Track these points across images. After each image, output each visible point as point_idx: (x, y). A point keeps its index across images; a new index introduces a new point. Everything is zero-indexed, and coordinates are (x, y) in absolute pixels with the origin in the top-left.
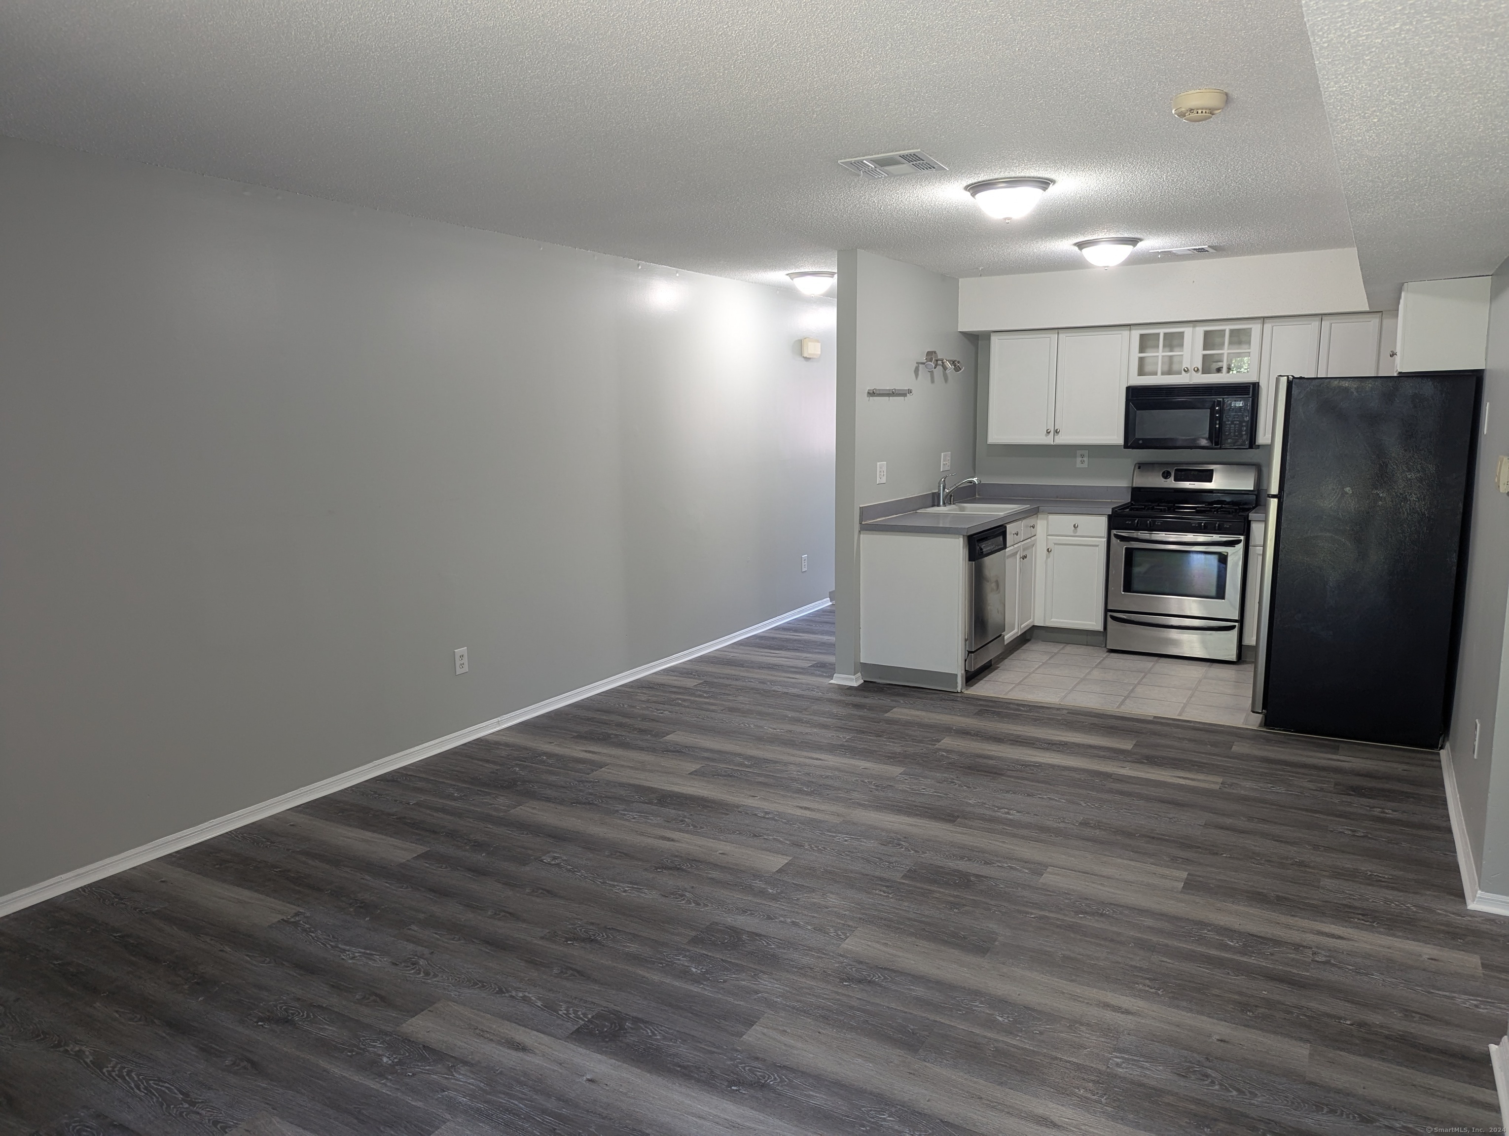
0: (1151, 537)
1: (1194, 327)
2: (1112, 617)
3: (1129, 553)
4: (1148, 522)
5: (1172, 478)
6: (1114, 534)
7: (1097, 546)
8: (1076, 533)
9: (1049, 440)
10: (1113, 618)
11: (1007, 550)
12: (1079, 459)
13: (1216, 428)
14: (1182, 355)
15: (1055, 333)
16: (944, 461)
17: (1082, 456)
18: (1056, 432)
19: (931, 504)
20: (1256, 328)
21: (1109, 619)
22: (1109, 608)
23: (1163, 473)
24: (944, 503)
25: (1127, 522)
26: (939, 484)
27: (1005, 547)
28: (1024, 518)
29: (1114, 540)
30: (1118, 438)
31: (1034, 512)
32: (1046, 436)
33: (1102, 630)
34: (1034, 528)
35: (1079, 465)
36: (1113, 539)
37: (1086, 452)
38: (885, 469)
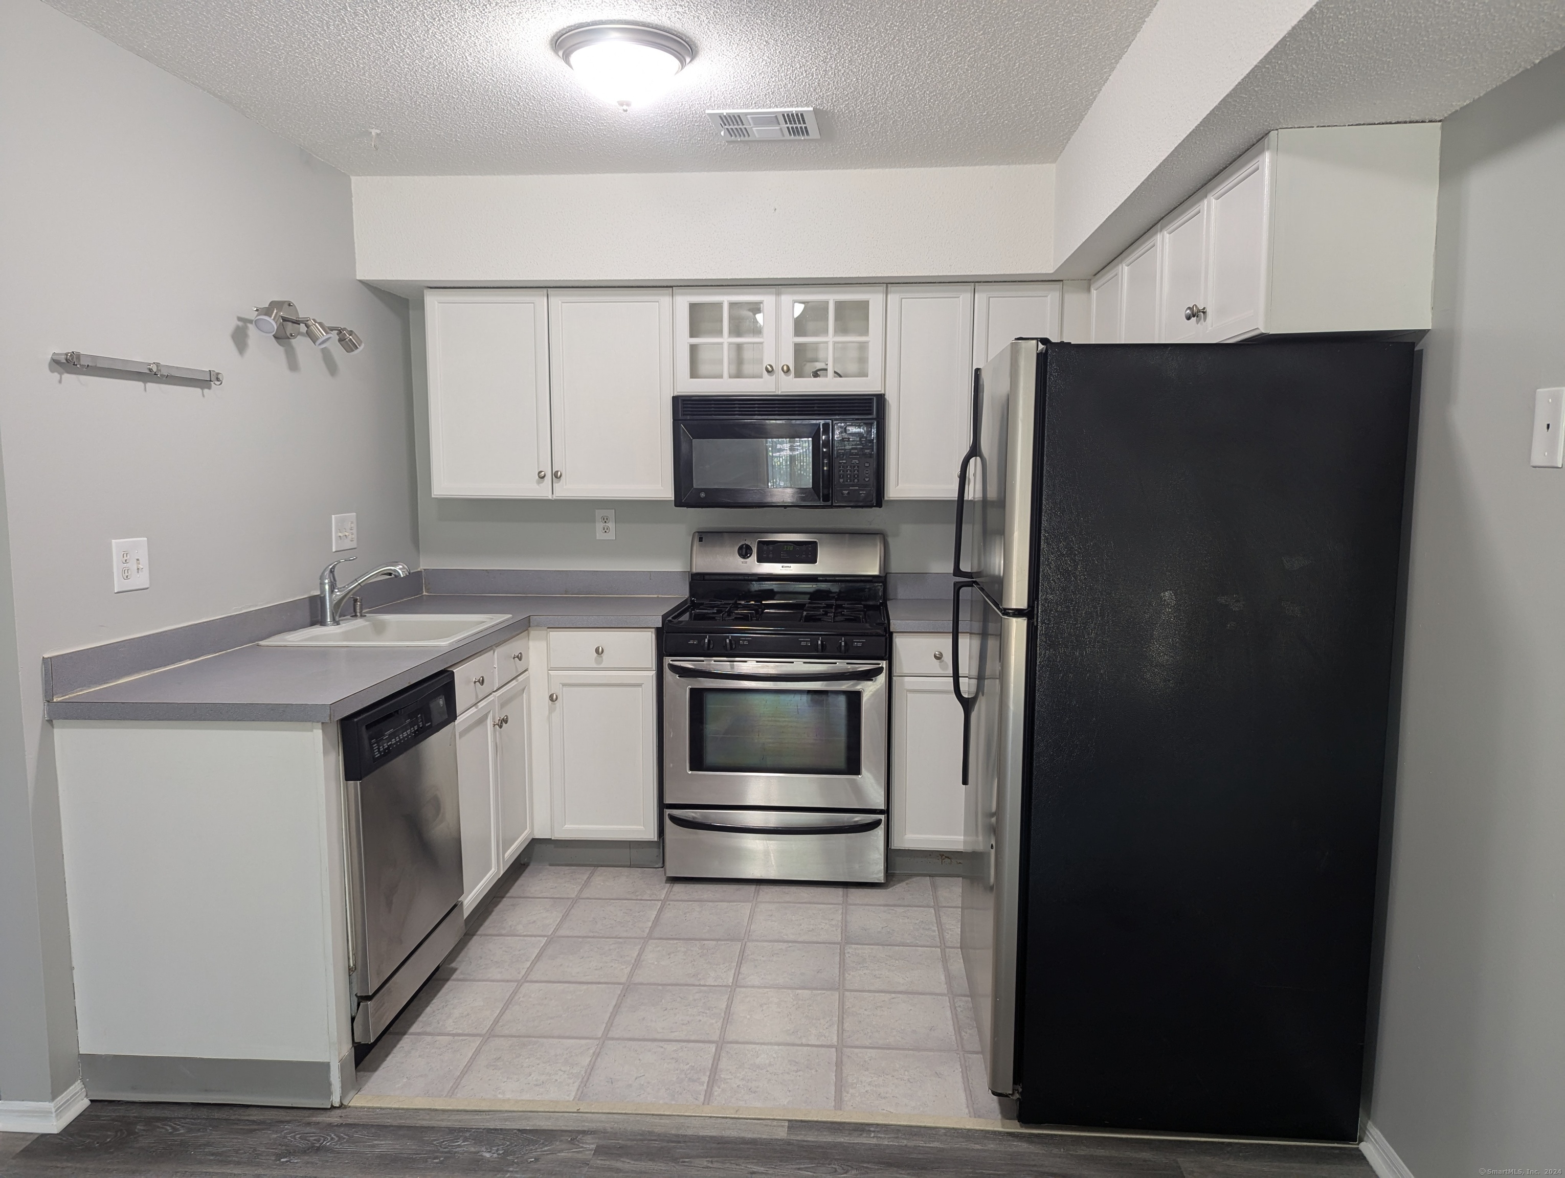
0: (732, 667)
1: (778, 294)
2: (673, 819)
3: (698, 698)
4: (728, 641)
5: (754, 556)
6: (669, 665)
7: (640, 685)
8: (601, 663)
9: (543, 491)
10: (675, 820)
11: (459, 719)
12: (600, 526)
13: (823, 470)
14: (762, 343)
15: (544, 295)
16: (339, 530)
17: (605, 520)
18: (556, 477)
19: (308, 621)
20: (875, 300)
21: (668, 821)
22: (668, 801)
23: (740, 548)
24: (334, 619)
25: (691, 642)
26: (322, 578)
27: (454, 718)
28: (498, 645)
29: (669, 675)
30: (665, 490)
31: (522, 627)
32: (538, 483)
33: (656, 839)
34: (520, 659)
35: (600, 535)
36: (668, 673)
37: (611, 513)
38: (143, 554)
